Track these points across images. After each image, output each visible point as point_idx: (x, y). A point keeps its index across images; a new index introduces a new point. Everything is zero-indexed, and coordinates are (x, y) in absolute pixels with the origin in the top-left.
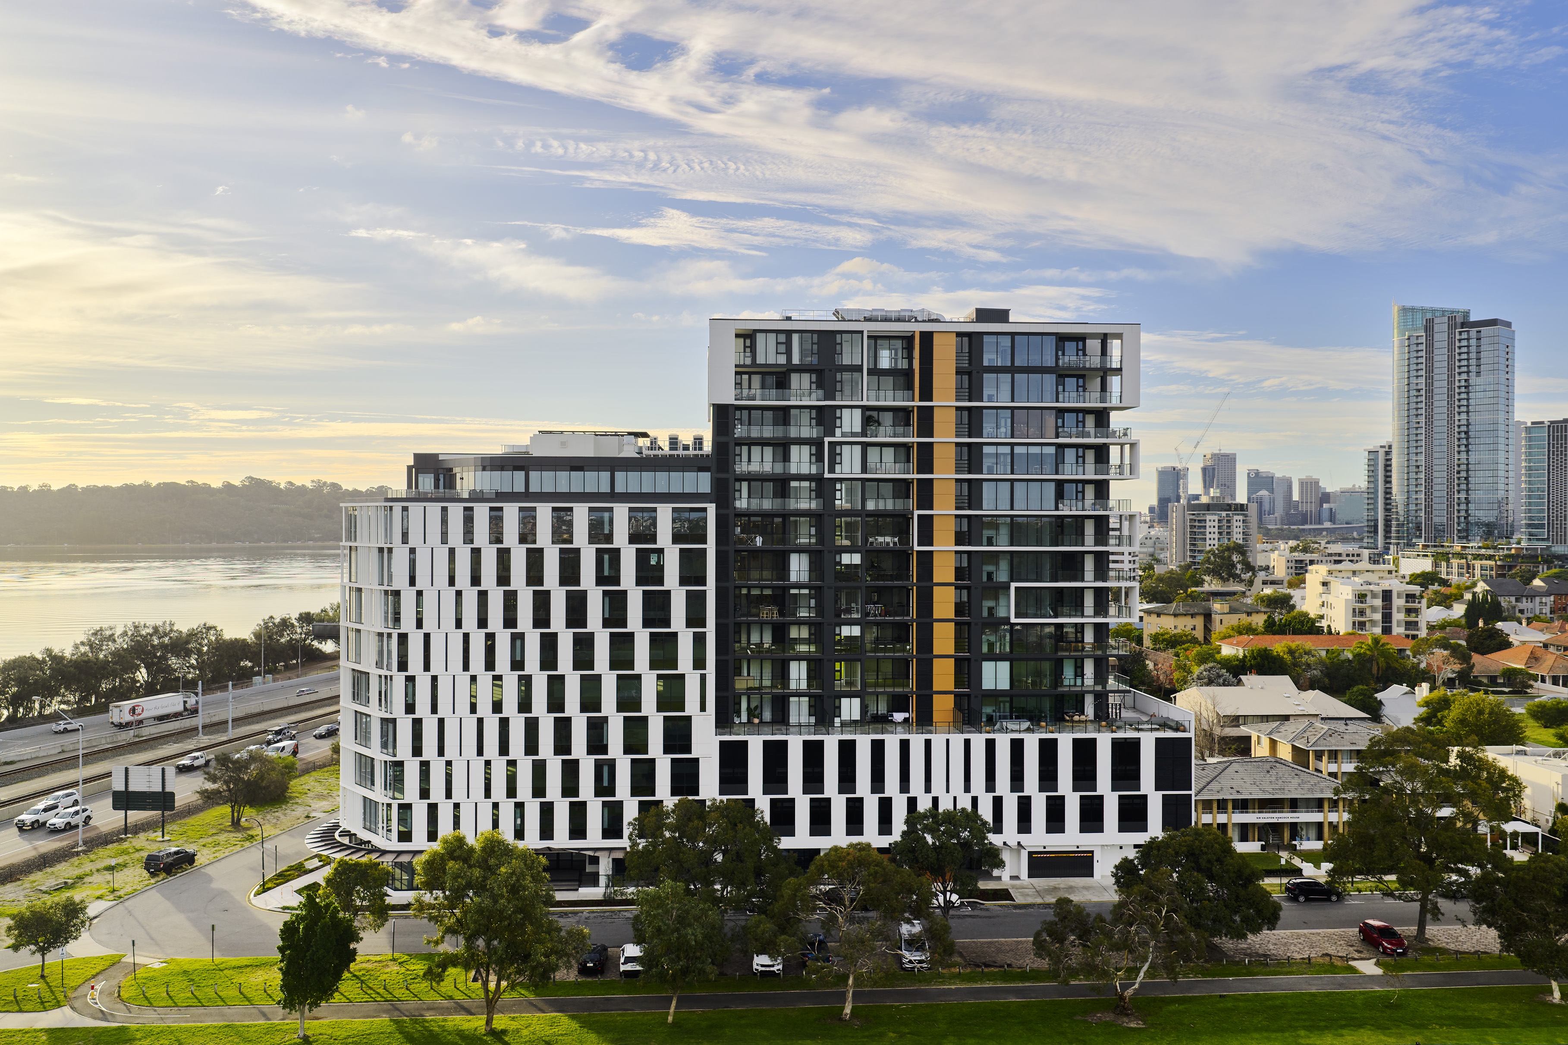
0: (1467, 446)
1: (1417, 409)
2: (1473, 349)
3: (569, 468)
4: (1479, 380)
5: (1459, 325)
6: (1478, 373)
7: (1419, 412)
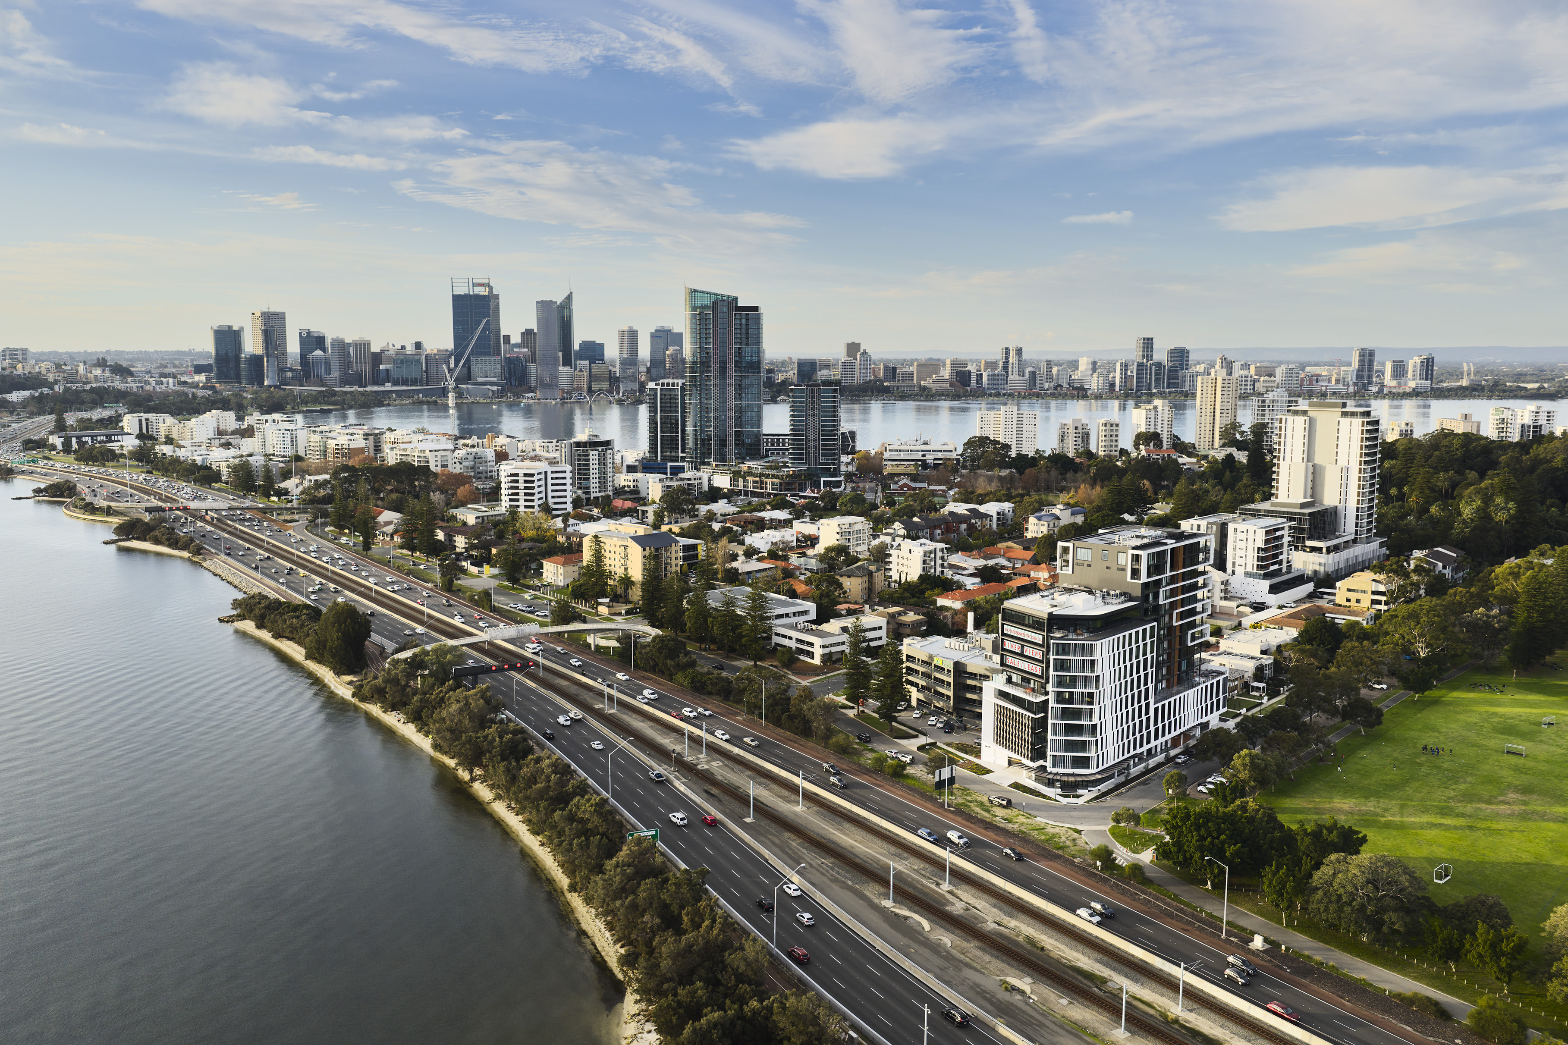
2: (744, 327)
4: (748, 349)
5: (734, 309)
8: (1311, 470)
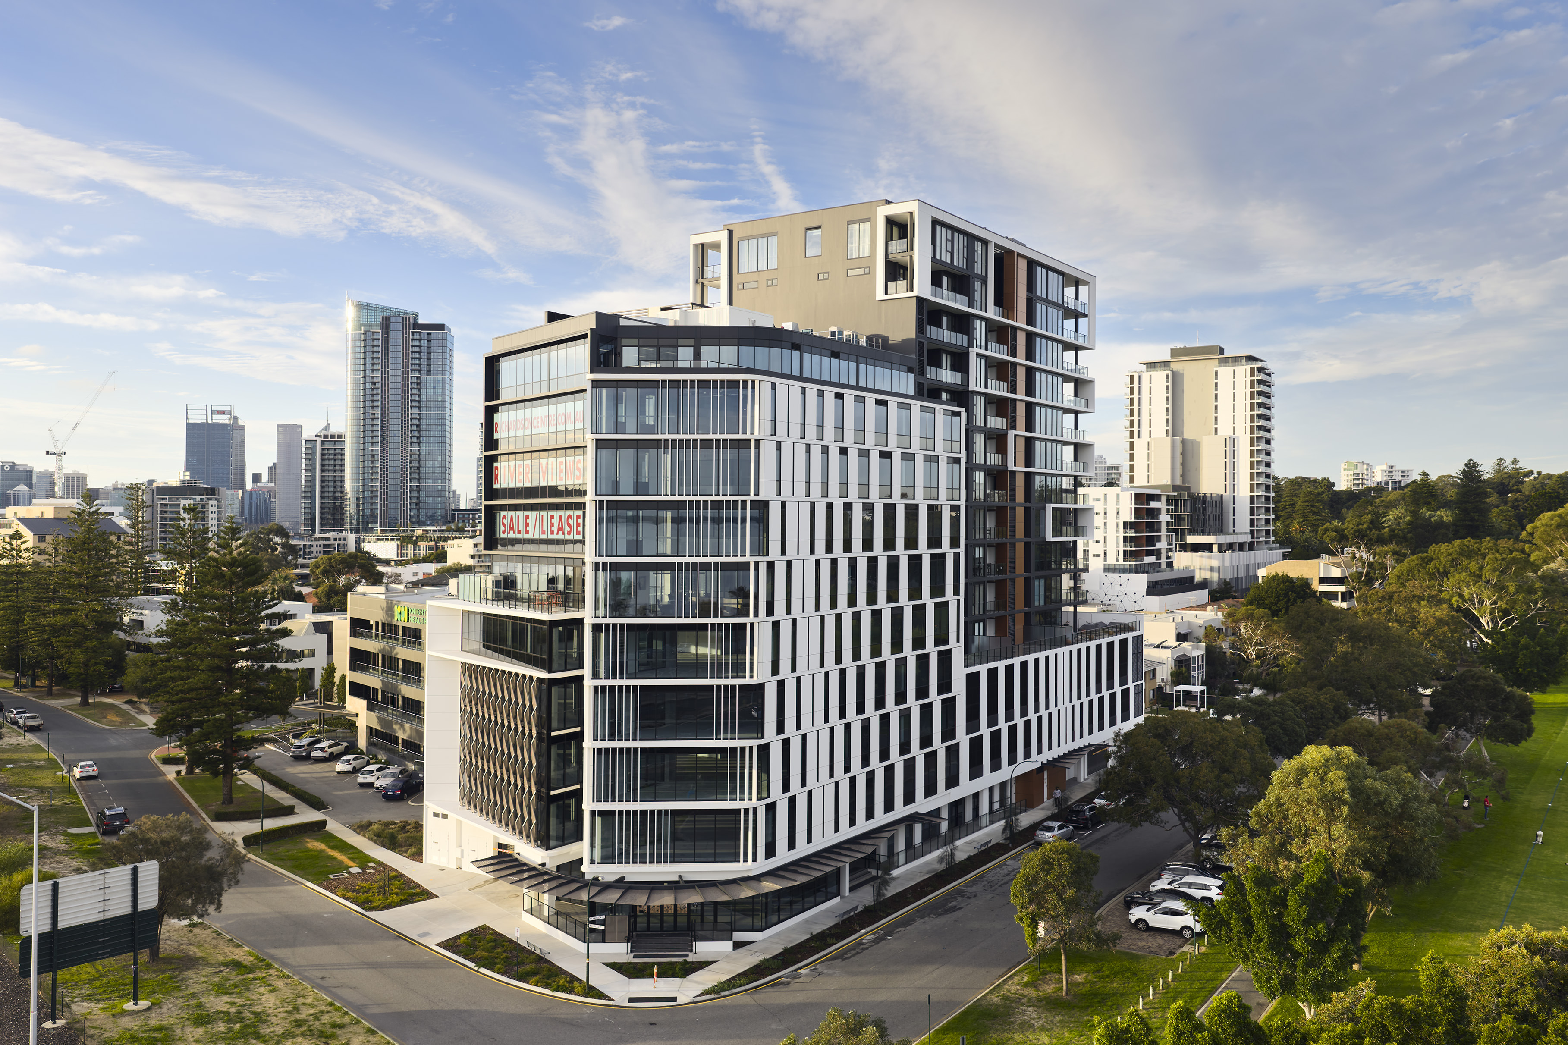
0: (418, 438)
1: (373, 401)
2: (424, 350)
3: (829, 353)
4: (430, 378)
5: (411, 326)
6: (429, 372)
7: (375, 404)
8: (1179, 448)
